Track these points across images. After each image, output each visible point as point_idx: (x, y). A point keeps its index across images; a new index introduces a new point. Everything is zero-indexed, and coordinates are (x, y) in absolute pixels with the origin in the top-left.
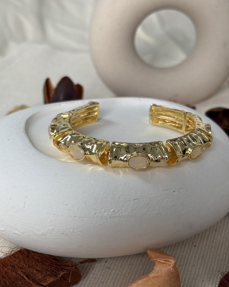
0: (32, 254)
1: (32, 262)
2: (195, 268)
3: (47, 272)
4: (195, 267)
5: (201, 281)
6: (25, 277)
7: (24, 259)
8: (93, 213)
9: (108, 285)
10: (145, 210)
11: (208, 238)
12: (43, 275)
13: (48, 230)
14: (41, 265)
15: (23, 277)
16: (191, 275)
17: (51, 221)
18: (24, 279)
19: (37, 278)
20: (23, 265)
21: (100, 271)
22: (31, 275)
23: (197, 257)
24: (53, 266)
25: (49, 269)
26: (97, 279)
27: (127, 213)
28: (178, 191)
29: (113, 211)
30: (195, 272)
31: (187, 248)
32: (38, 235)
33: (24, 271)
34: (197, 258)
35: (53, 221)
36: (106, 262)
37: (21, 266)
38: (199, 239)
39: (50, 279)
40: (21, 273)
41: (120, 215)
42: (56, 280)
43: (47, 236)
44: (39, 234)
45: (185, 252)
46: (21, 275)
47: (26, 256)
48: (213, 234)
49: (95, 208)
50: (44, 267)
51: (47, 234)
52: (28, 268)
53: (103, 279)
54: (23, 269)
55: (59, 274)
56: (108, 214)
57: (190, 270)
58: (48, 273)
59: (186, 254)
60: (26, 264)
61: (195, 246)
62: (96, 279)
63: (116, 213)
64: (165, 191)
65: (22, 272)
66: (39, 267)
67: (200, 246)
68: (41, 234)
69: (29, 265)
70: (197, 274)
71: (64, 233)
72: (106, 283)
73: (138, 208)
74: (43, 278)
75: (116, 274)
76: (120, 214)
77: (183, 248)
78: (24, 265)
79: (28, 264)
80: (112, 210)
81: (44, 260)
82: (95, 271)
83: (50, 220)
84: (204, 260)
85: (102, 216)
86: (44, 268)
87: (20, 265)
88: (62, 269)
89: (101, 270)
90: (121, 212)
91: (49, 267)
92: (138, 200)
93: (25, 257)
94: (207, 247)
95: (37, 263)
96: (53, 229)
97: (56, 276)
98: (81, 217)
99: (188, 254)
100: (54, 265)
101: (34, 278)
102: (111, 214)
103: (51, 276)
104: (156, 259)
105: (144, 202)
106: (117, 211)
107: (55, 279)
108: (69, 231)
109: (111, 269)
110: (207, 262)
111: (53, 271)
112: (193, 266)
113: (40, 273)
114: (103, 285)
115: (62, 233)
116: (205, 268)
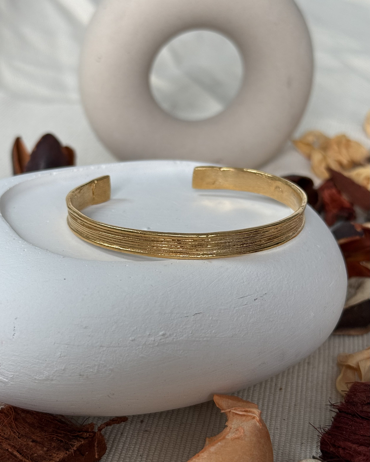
0: (23, 415)
1: (24, 428)
2: (286, 423)
3: (51, 444)
4: (286, 421)
5: (299, 443)
6: (16, 453)
7: (10, 424)
8: (130, 339)
9: (150, 459)
10: (213, 331)
11: (298, 376)
12: (45, 449)
13: (56, 371)
14: (40, 432)
15: (12, 454)
16: (282, 435)
17: (62, 355)
18: (15, 456)
19: (35, 455)
20: (9, 433)
21: (134, 437)
22: (25, 450)
23: (287, 406)
24: (61, 434)
25: (55, 438)
26: (131, 451)
27: (184, 336)
28: (261, 298)
29: (163, 335)
30: (287, 430)
31: (268, 393)
32: (38, 380)
33: (12, 444)
34: (288, 408)
35: (65, 356)
36: (142, 422)
37: (6, 436)
38: (285, 378)
39: (57, 454)
40: (9, 447)
41: (175, 340)
42: (69, 455)
43: (53, 382)
44: (40, 379)
45: (267, 399)
46: (9, 450)
47: (13, 419)
48: (306, 368)
49: (133, 331)
50: (45, 436)
51: (54, 378)
52: (19, 438)
53: (141, 450)
54: (10, 441)
55: (73, 446)
56: (154, 340)
57: (279, 428)
58: (54, 444)
59: (269, 401)
60: (14, 433)
61: (281, 389)
62: (129, 450)
63: (167, 337)
64: (242, 299)
65: (9, 445)
66: (37, 436)
67: (289, 389)
68: (44, 378)
69: (20, 433)
70: (290, 433)
71: (83, 375)
72: (147, 457)
73: (202, 328)
74: (46, 454)
75: (161, 440)
76: (173, 339)
77: (262, 394)
78: (12, 433)
79: (18, 432)
80: (161, 333)
81: (43, 424)
82: (125, 437)
83: (60, 353)
84: (298, 411)
85: (145, 343)
86: (46, 438)
87: (4, 434)
88: (77, 438)
89: (136, 435)
90: (175, 335)
91: (53, 435)
92: (201, 315)
93: (12, 421)
94: (300, 390)
95: (33, 430)
96: (64, 370)
97: (67, 449)
98: (111, 346)
99: (272, 403)
100: (62, 432)
101: (31, 453)
102: (160, 340)
103: (59, 449)
104: (229, 410)
105: (211, 318)
106: (169, 334)
107: (66, 454)
108: (91, 370)
109: (152, 432)
110: (303, 413)
111: (62, 441)
112: (283, 421)
113: (39, 446)
114: (143, 459)
115: (80, 375)
116: (302, 422)
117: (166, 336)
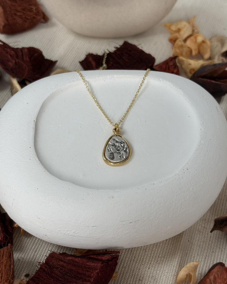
8: (58, 230)
10: (101, 235)
27: (85, 235)
28: (135, 222)
41: (80, 235)
49: (60, 227)
56: (69, 233)
64: (123, 222)
85: (65, 233)
90: (80, 233)
92: (96, 227)
98: (49, 230)
102: (72, 234)
105: (101, 229)
106: (77, 232)
117: (75, 233)
